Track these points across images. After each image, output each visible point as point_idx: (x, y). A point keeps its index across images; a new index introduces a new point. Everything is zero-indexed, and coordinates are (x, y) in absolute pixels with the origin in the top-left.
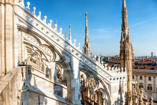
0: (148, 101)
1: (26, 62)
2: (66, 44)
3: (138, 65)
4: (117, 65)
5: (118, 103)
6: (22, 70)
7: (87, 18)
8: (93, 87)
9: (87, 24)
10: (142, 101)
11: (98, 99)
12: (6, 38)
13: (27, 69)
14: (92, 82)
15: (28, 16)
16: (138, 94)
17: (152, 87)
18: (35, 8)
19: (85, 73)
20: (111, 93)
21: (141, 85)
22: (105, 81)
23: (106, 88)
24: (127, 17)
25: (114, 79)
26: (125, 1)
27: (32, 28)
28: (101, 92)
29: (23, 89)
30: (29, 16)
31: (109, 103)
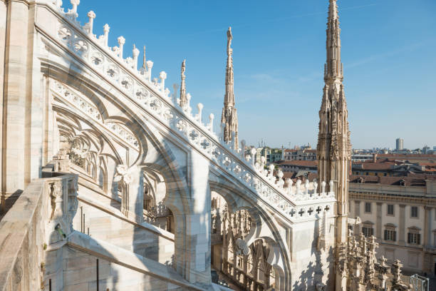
0: (389, 271)
1: (59, 163)
2: (177, 117)
3: (362, 173)
4: (307, 172)
5: (310, 277)
6: (52, 189)
7: (230, 43)
8: (243, 234)
9: (230, 61)
10: (373, 272)
11: (257, 266)
12: (9, 98)
13: (67, 186)
14: (240, 221)
15: (73, 36)
16: (362, 254)
17: (395, 232)
18: (92, 14)
19: (224, 197)
20: (291, 251)
21: (368, 226)
22: (277, 219)
23: (280, 236)
24: (339, 45)
25: (301, 213)
26: (334, 3)
27: (82, 69)
28: (264, 248)
29: (51, 243)
30: (76, 37)
31: (286, 278)
